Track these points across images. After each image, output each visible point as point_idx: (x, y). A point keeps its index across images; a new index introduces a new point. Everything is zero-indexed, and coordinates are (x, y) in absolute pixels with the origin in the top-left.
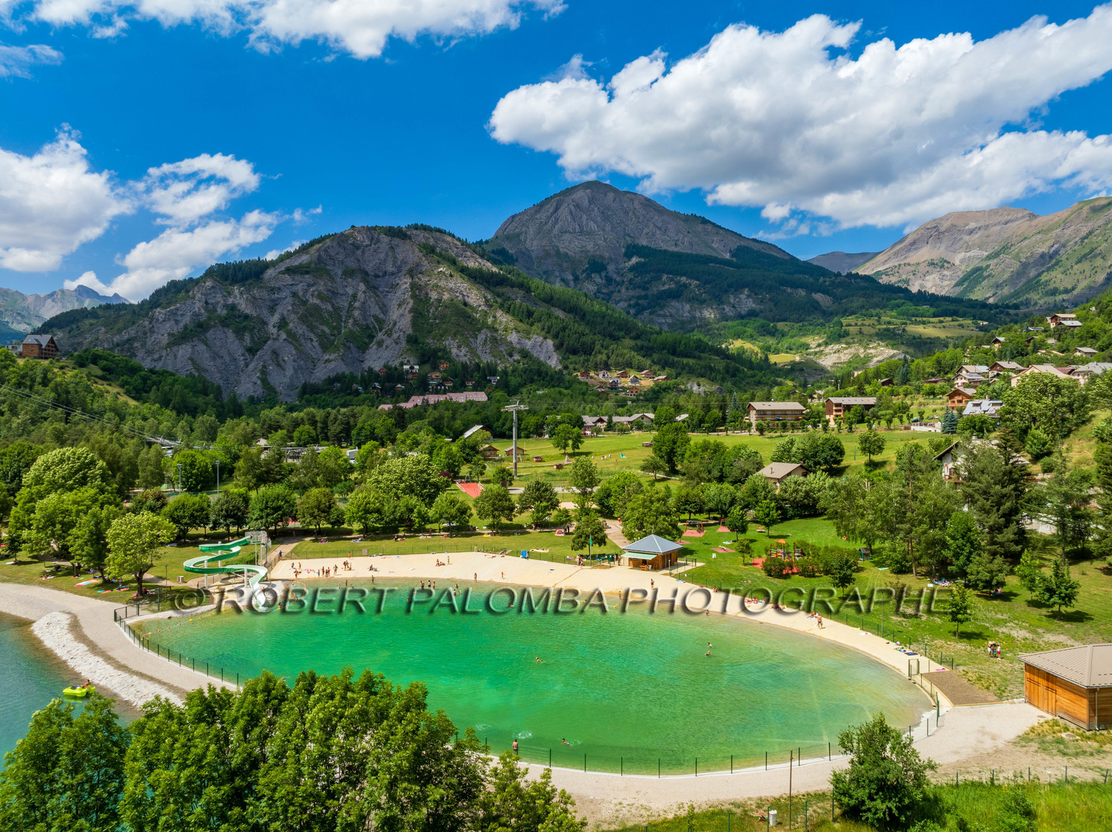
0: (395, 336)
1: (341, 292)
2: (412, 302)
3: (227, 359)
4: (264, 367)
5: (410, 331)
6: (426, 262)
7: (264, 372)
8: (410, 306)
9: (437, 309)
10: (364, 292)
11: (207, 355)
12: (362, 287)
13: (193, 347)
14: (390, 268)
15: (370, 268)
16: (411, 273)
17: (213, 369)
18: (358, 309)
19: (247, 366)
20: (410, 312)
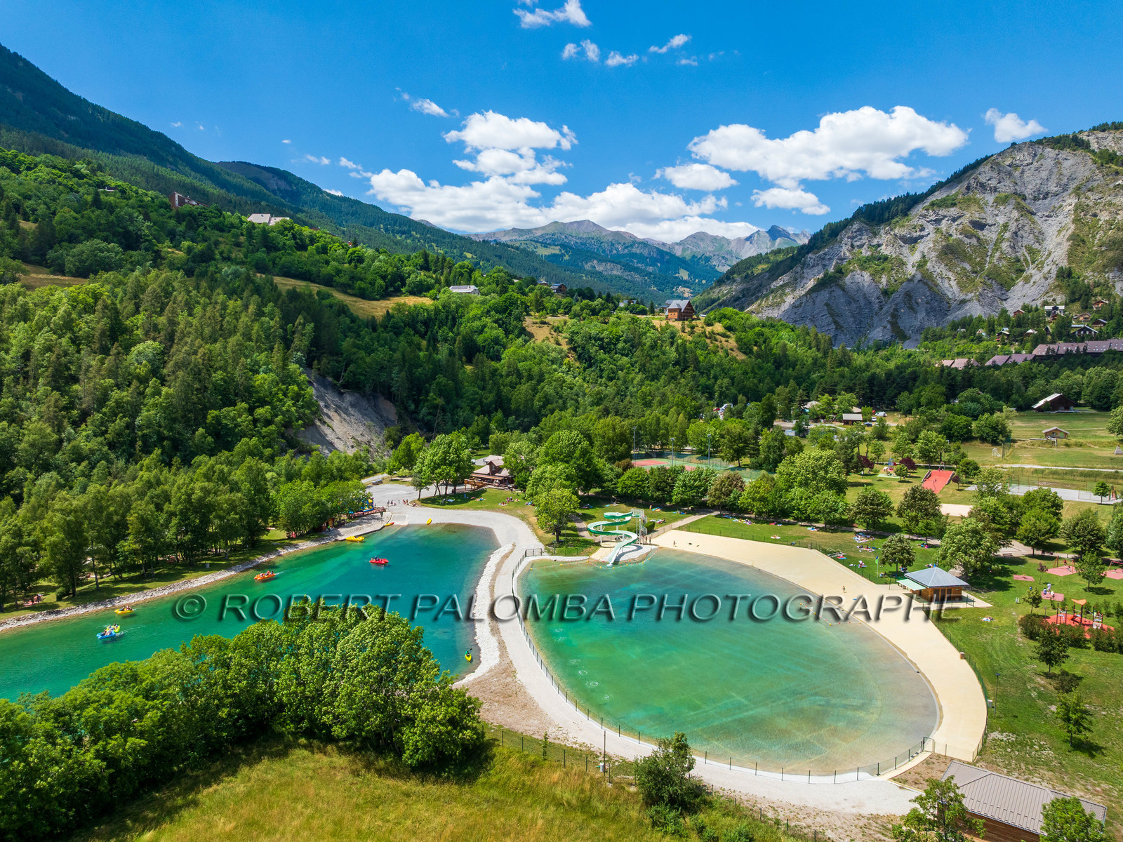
0: (1046, 269)
1: (990, 222)
2: (1073, 227)
3: (862, 302)
4: (896, 310)
5: (1065, 264)
6: (1100, 176)
7: (895, 315)
8: (1070, 232)
9: (1105, 233)
10: (1016, 220)
11: (842, 300)
12: (1015, 214)
13: (830, 293)
14: (1053, 188)
15: (1028, 191)
16: (1078, 191)
17: (848, 313)
18: (1008, 240)
19: (881, 308)
20: (1068, 240)
